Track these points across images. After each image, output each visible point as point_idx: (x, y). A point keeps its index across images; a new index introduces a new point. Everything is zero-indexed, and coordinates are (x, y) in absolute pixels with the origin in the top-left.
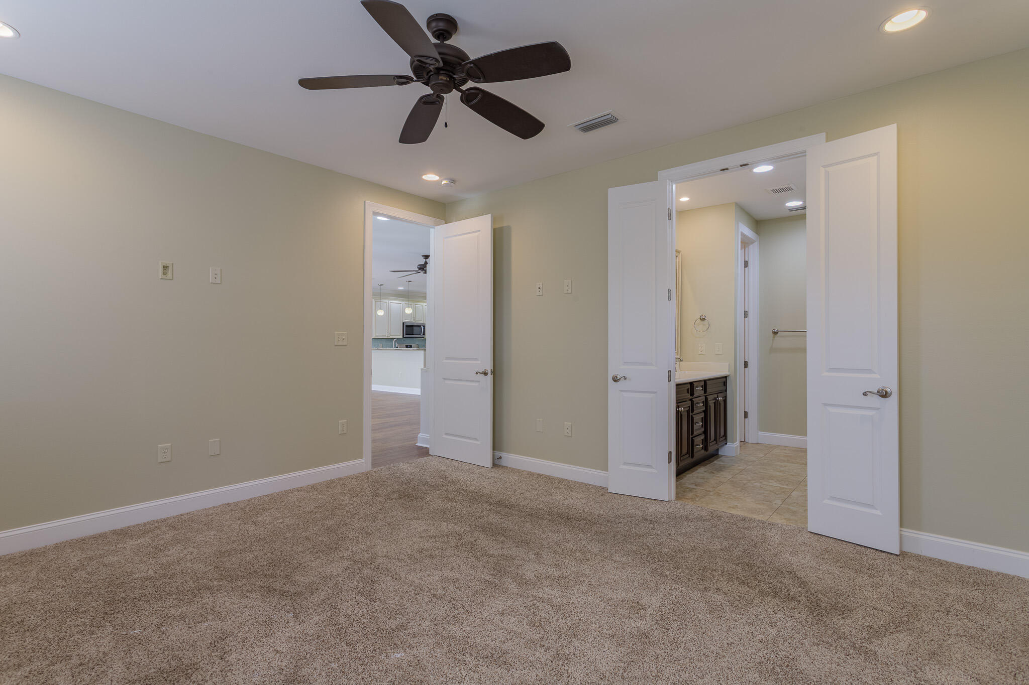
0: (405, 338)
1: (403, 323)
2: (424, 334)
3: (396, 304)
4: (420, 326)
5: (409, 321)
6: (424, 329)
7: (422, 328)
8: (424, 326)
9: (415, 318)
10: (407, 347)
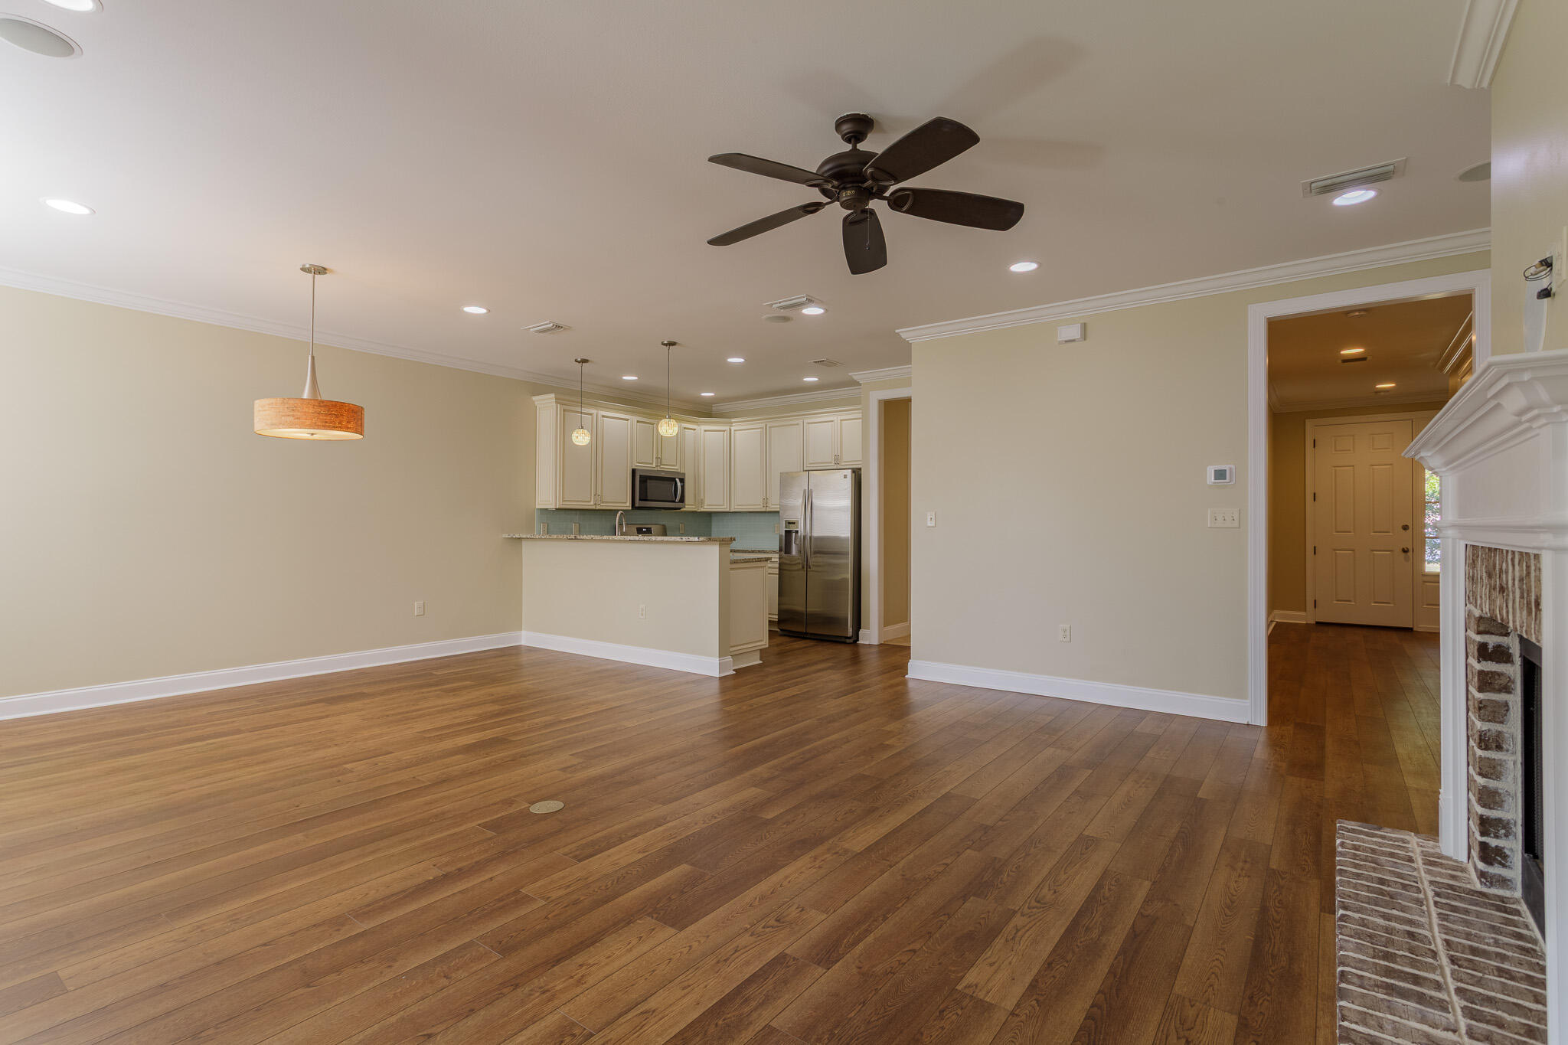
0: (639, 508)
1: (634, 471)
2: (682, 500)
3: (618, 423)
4: (674, 480)
5: (648, 464)
6: (683, 487)
7: (679, 484)
8: (682, 481)
9: (659, 459)
10: (640, 531)
